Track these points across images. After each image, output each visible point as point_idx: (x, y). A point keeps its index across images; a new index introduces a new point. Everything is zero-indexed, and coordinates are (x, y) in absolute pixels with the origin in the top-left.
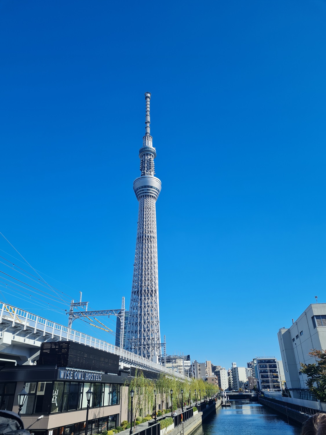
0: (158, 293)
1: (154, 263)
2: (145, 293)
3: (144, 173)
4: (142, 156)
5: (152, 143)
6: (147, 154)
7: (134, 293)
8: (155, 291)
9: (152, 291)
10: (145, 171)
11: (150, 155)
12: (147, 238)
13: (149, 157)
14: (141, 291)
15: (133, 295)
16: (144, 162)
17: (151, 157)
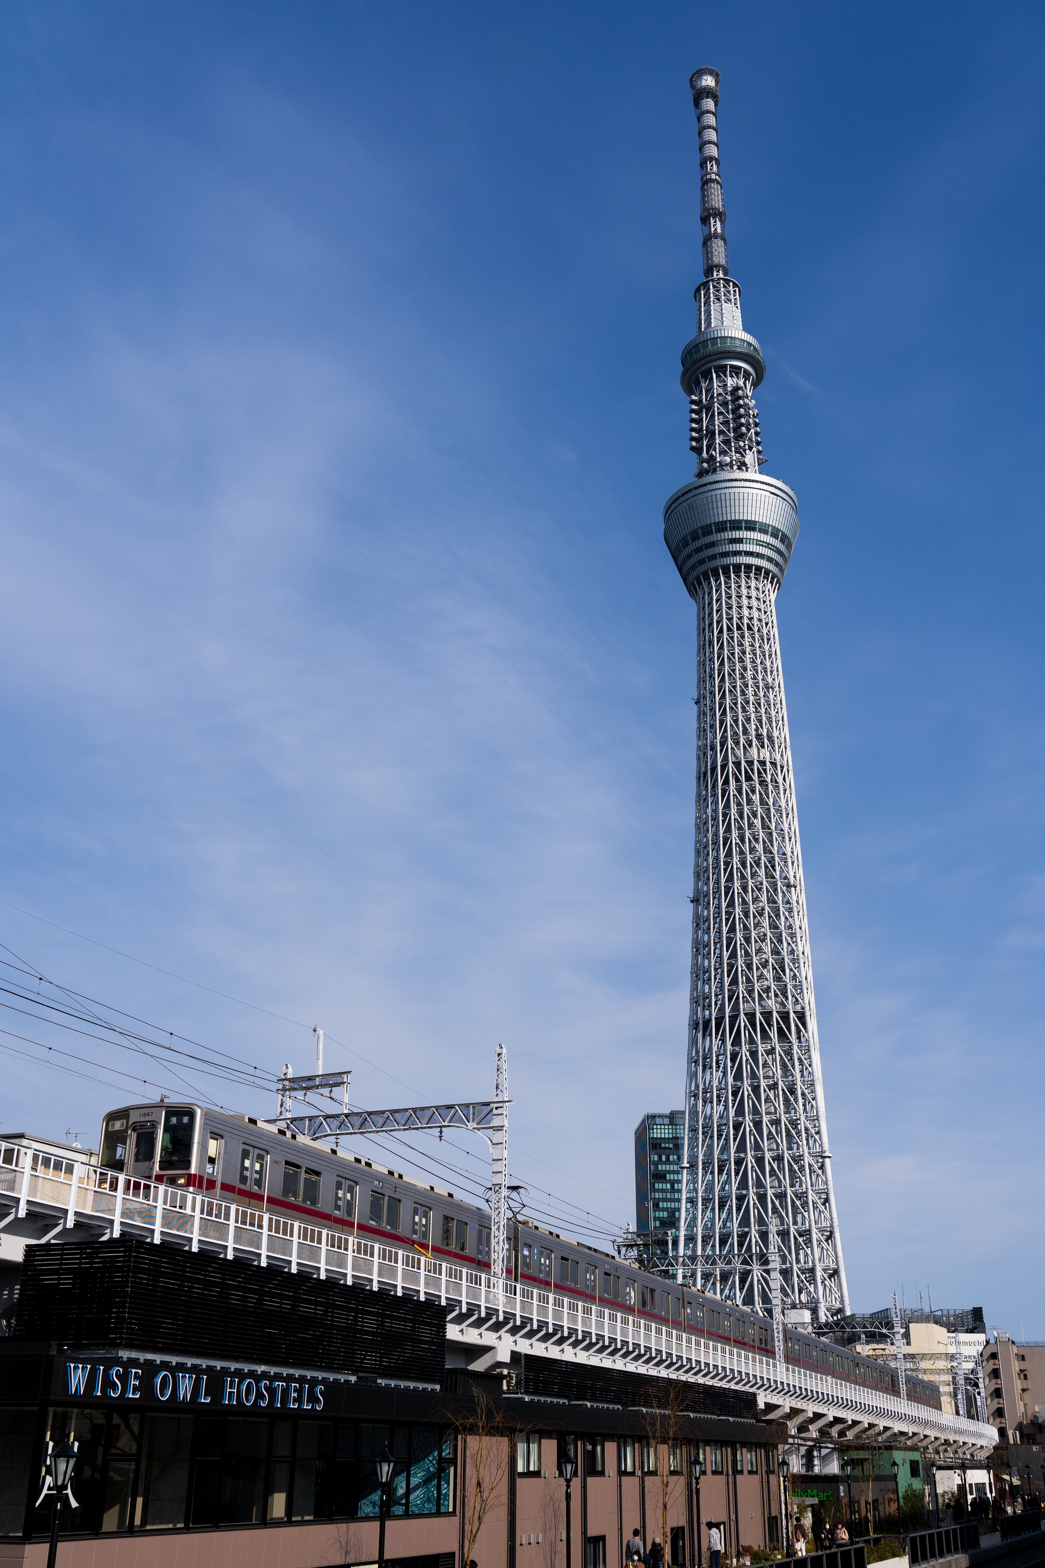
0: (812, 1023)
1: (789, 886)
2: (753, 1025)
3: (712, 458)
4: (698, 384)
5: (738, 313)
6: (722, 370)
7: (701, 1026)
8: (801, 1017)
9: (785, 1016)
10: (716, 453)
11: (736, 370)
12: (746, 772)
13: (730, 382)
14: (734, 1018)
15: (700, 1035)
16: (709, 408)
17: (741, 383)
